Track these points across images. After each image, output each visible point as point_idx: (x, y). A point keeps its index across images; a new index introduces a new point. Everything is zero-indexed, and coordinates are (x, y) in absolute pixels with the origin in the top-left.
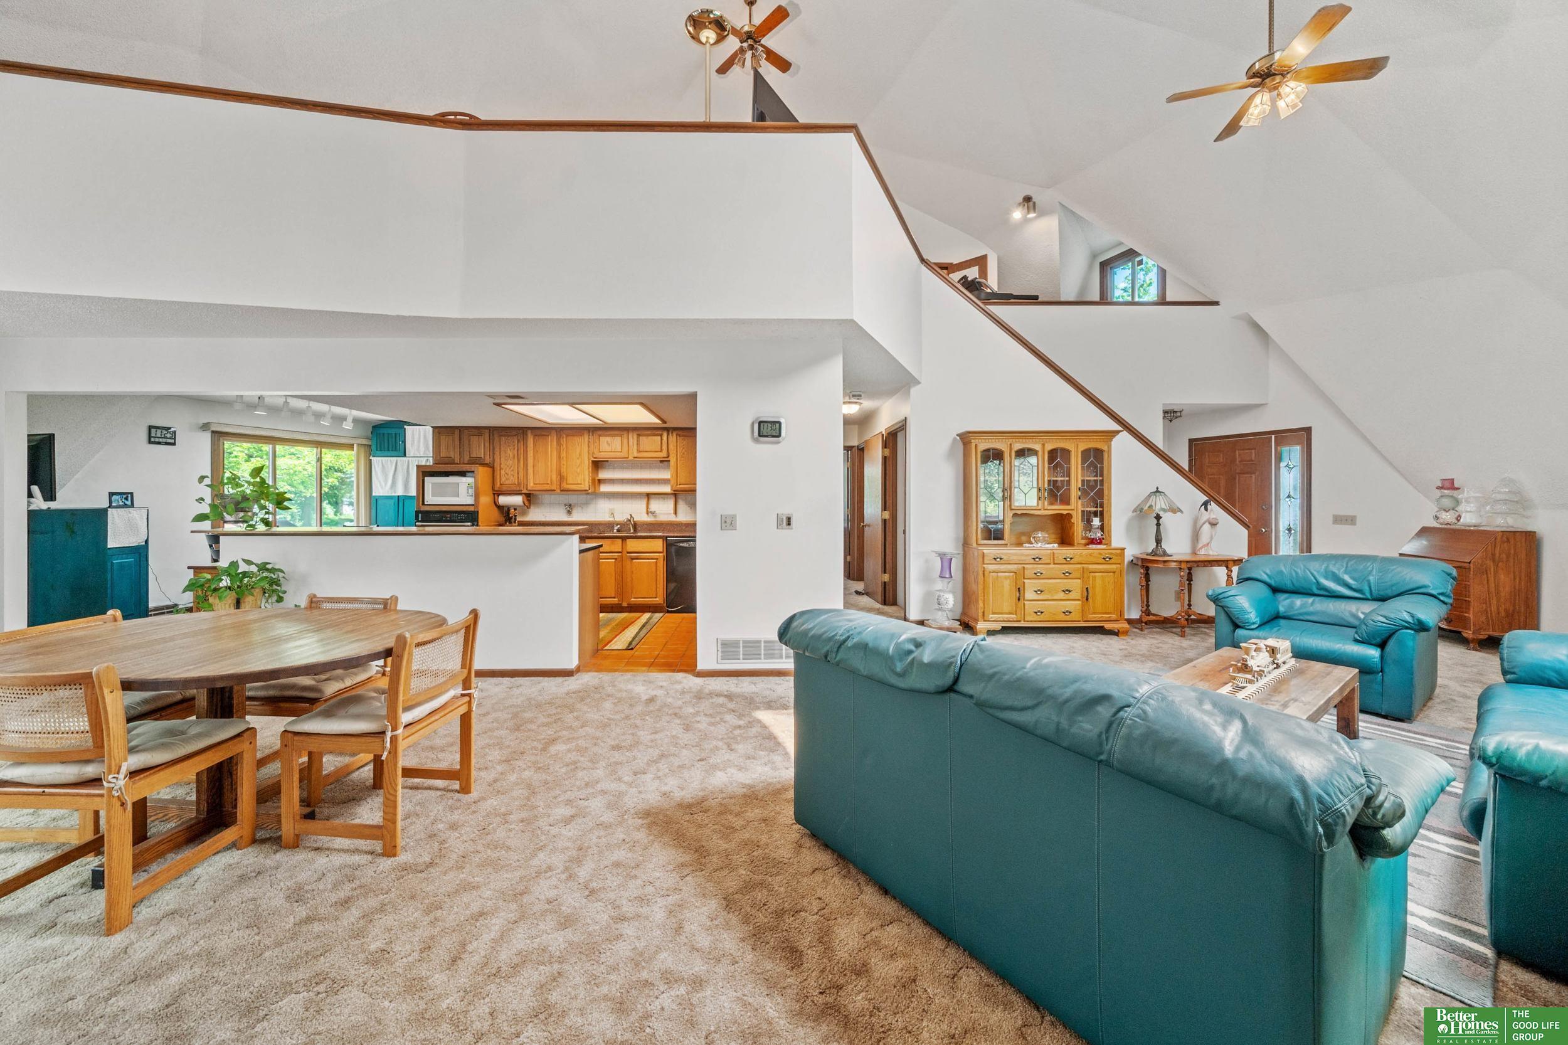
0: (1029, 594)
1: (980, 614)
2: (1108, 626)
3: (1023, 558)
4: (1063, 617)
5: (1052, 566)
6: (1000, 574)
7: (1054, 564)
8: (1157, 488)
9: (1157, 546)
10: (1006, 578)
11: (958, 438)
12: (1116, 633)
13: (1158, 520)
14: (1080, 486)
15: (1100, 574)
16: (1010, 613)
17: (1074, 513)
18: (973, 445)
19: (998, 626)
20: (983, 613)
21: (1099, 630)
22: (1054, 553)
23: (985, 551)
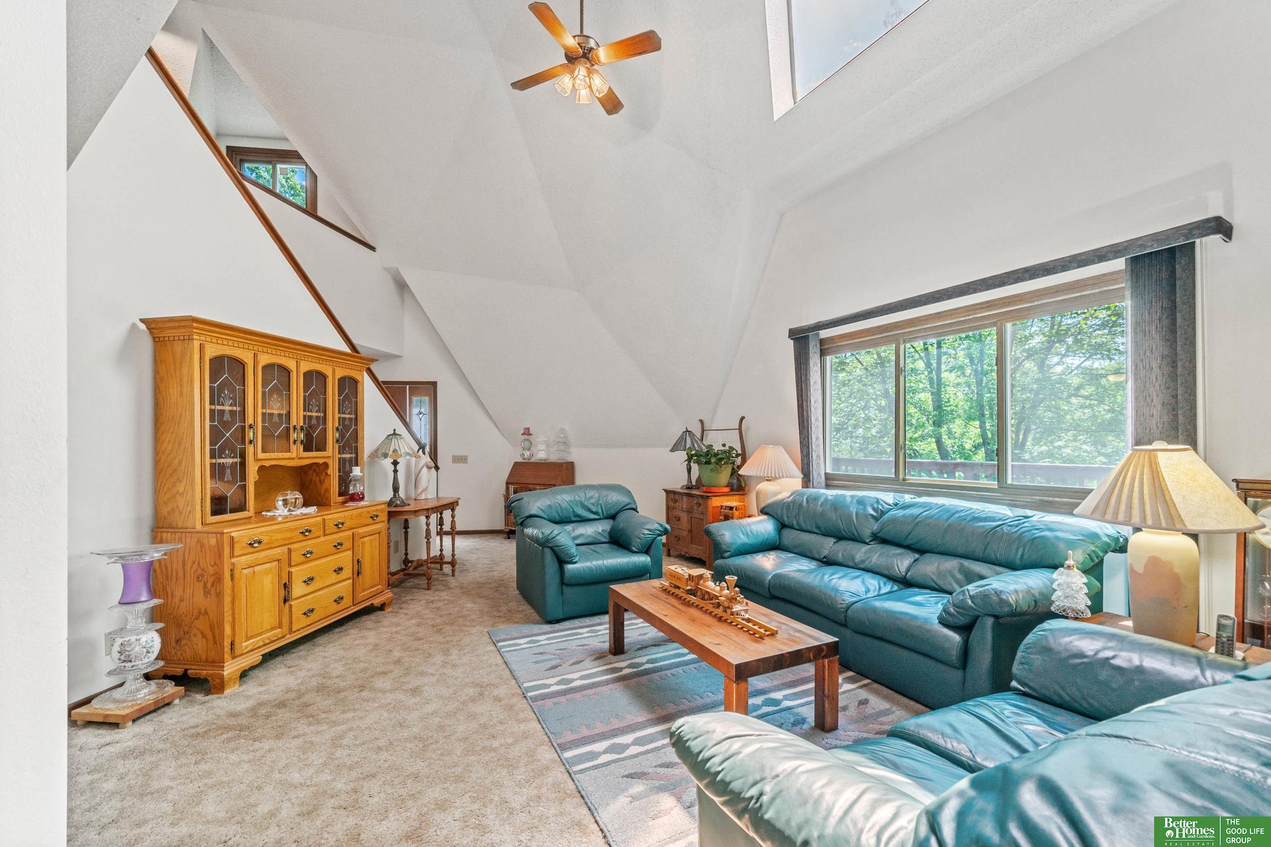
0: (298, 589)
1: (227, 649)
2: (377, 602)
3: (288, 535)
4: (335, 607)
5: (322, 539)
6: (256, 569)
7: (325, 535)
8: (394, 430)
9: (394, 495)
10: (267, 572)
11: (143, 327)
12: (382, 607)
13: (395, 467)
14: (337, 425)
15: (368, 538)
16: (273, 629)
17: (330, 462)
18: (196, 344)
19: (256, 658)
20: (232, 644)
21: (369, 610)
22: (324, 520)
23: (233, 534)
